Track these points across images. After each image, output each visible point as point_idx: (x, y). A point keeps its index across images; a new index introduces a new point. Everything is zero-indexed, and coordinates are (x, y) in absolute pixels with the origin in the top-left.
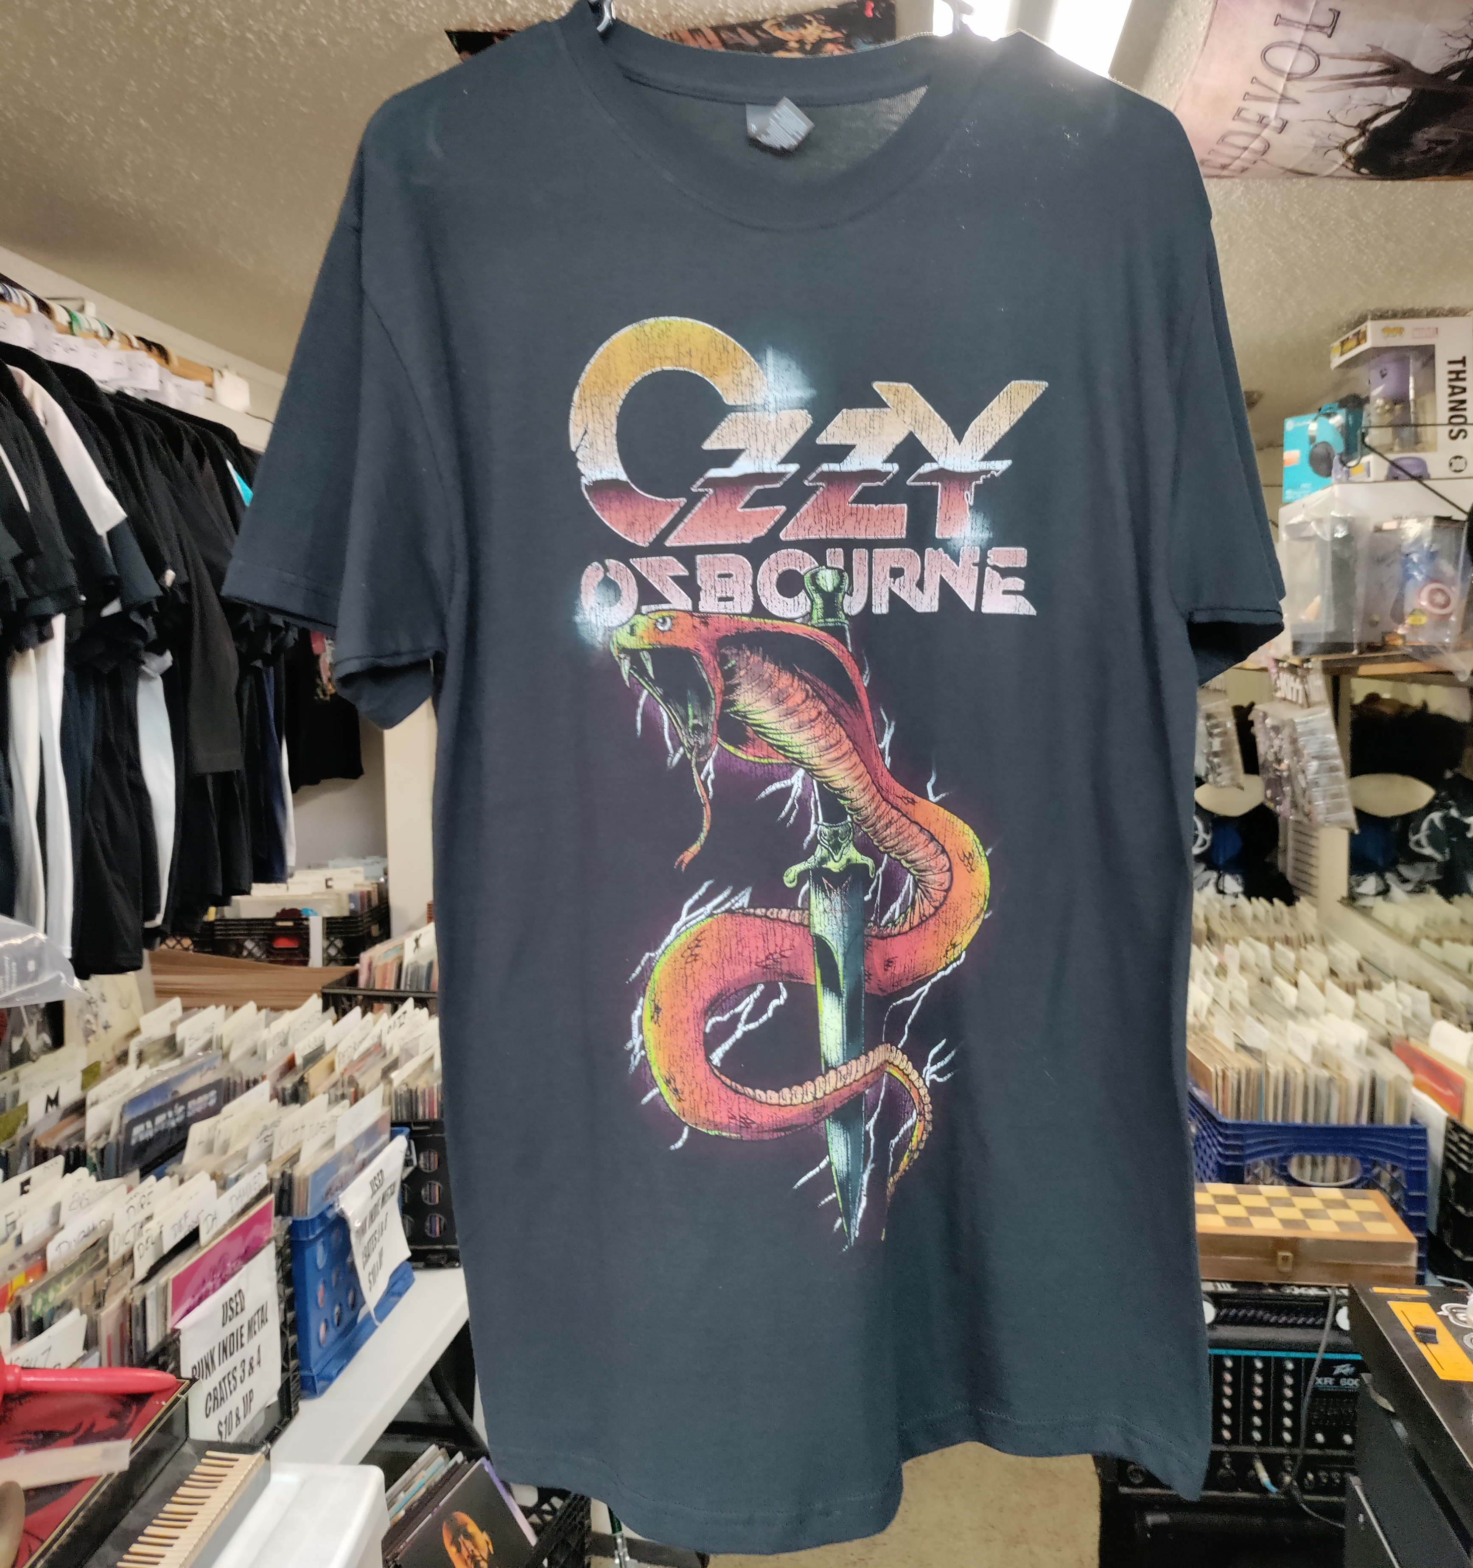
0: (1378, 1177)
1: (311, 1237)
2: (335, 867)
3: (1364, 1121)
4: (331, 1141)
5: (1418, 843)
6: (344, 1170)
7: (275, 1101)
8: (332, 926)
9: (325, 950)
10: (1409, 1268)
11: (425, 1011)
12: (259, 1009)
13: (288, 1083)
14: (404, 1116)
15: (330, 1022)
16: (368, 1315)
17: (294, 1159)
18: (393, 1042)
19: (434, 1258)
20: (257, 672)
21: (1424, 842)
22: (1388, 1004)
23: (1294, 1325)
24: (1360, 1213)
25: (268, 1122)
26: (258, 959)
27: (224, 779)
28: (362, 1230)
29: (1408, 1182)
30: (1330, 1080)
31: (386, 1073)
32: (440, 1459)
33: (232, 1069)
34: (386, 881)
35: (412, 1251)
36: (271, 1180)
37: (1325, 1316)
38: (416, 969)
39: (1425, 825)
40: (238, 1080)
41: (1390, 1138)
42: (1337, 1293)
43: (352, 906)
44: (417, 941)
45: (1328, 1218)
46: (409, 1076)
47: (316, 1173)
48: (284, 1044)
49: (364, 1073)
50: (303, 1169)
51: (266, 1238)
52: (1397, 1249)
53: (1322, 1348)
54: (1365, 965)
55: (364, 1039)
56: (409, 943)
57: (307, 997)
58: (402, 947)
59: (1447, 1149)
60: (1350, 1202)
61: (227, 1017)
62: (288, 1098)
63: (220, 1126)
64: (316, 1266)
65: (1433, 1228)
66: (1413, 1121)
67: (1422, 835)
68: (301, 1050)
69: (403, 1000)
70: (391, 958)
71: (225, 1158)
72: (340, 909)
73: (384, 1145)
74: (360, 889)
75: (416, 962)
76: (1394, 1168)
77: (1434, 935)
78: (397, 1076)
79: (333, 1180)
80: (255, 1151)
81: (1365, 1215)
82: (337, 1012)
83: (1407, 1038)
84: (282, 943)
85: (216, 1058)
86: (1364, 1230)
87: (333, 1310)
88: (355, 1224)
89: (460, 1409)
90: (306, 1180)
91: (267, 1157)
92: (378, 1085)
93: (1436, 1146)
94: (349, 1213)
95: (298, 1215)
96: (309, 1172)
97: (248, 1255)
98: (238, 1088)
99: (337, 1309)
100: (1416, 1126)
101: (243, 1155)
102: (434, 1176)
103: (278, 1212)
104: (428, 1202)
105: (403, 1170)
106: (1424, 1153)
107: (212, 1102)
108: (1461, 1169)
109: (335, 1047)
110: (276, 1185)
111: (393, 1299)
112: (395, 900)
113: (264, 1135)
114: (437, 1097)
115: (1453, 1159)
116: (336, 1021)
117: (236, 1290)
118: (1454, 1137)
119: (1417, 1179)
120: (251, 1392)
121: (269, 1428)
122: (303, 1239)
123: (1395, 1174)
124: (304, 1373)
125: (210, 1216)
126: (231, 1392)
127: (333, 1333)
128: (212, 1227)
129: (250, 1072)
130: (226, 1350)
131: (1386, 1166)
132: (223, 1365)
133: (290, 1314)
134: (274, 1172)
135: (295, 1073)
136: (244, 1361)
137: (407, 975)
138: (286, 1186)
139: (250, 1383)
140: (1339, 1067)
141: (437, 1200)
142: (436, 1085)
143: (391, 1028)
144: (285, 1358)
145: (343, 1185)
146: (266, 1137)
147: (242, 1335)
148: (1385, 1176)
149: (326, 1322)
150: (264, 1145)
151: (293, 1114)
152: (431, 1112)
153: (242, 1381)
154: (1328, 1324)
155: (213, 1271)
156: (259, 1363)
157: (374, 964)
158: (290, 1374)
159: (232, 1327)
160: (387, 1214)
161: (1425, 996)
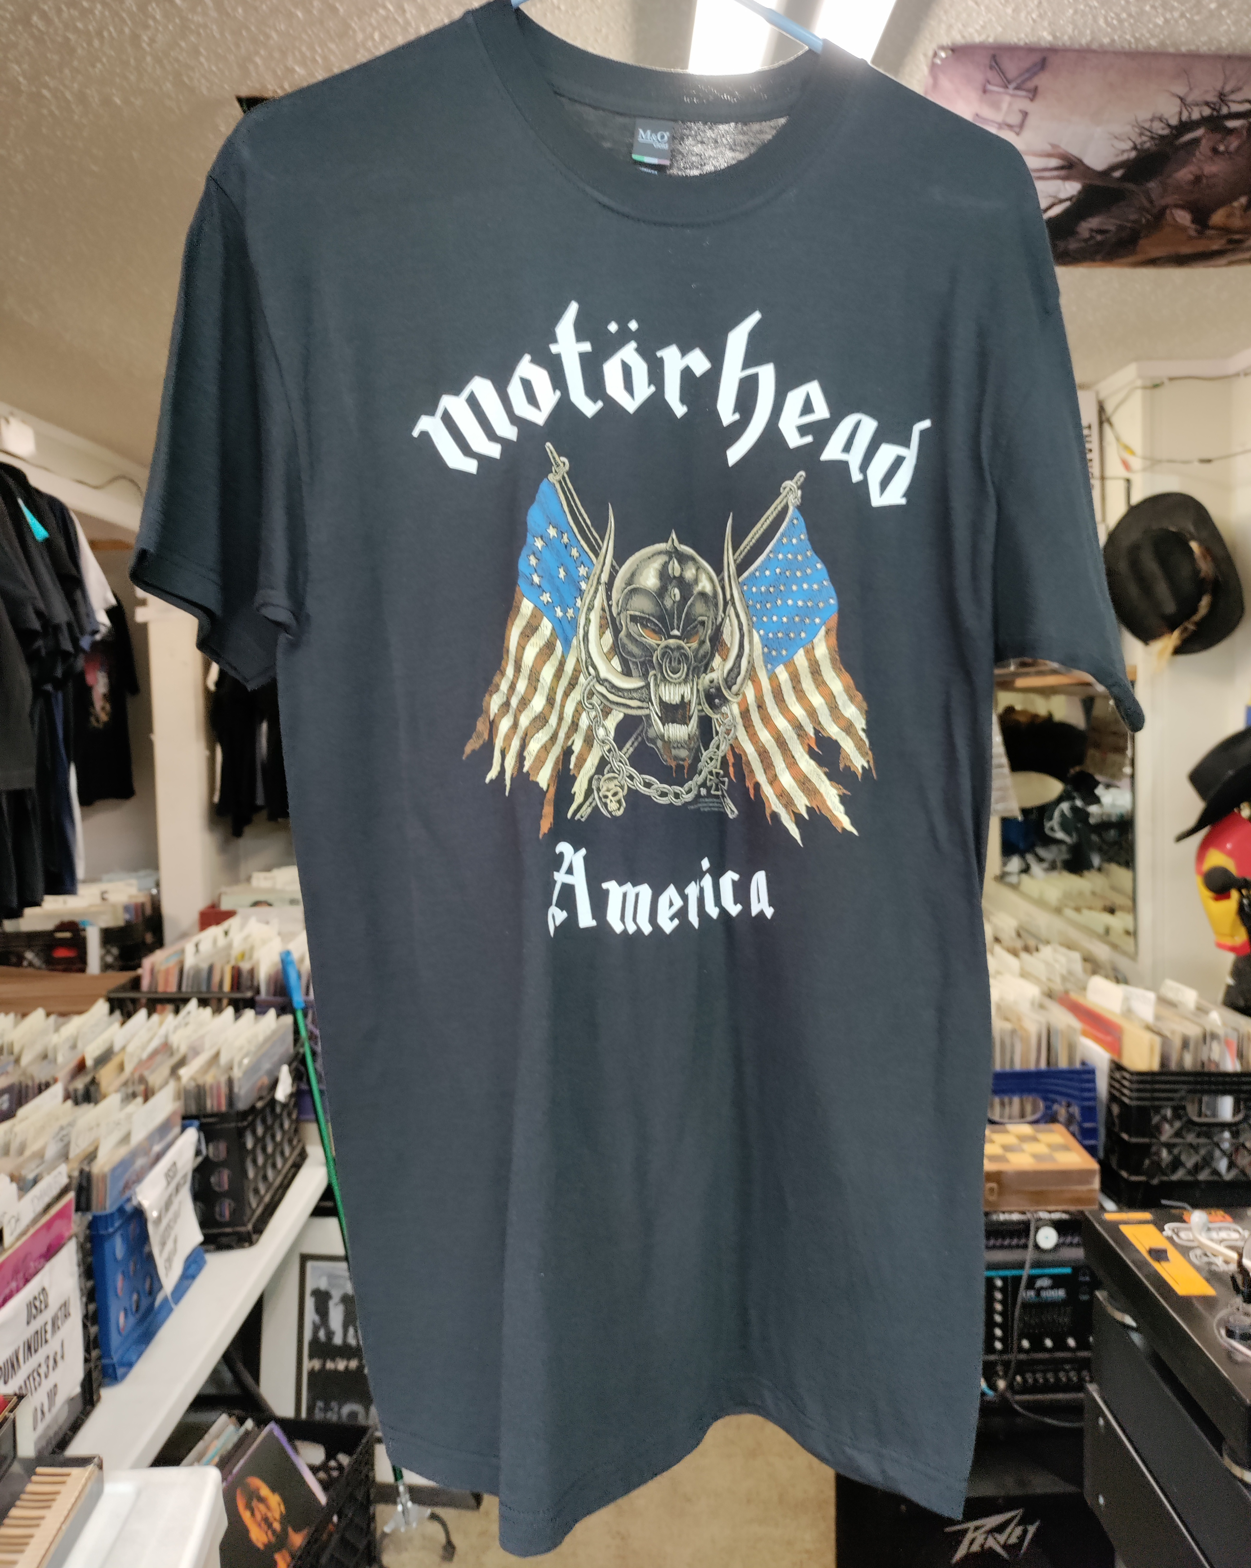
0: (1056, 1113)
1: (111, 1230)
2: (110, 881)
3: (1043, 1066)
4: (126, 1138)
5: (1052, 829)
6: (140, 1162)
7: (69, 1103)
8: (109, 936)
9: (102, 958)
10: (1093, 1191)
11: (208, 1011)
12: (48, 1015)
13: (80, 1084)
14: (193, 1109)
15: (117, 1025)
16: (166, 1300)
17: (92, 1156)
18: (181, 1040)
19: (224, 1240)
20: (47, 696)
21: (1057, 827)
22: (1048, 963)
23: (1002, 1247)
24: (1050, 1146)
25: (64, 1122)
26: (38, 969)
27: (17, 796)
28: (159, 1219)
29: (1083, 1115)
30: (1013, 1032)
31: (174, 1071)
32: (231, 1428)
33: (24, 1073)
34: (159, 892)
35: (205, 1235)
36: (70, 1177)
37: (1027, 1236)
38: (197, 972)
39: (1057, 813)
40: (30, 1083)
41: (1071, 1080)
42: (1035, 1216)
43: (127, 917)
44: (197, 945)
46: (196, 1072)
47: (114, 1170)
48: (74, 1047)
49: (153, 1071)
50: (102, 1165)
51: (67, 1235)
52: (1082, 1176)
53: (1027, 1266)
54: (1021, 932)
55: (151, 1040)
56: (189, 948)
57: (93, 1002)
58: (182, 951)
59: (1111, 1086)
60: (1041, 1136)
61: (16, 1024)
62: (80, 1098)
63: (17, 1129)
64: (115, 1257)
65: (1101, 1154)
66: (1083, 1063)
67: (1055, 822)
68: (91, 1053)
69: (186, 1001)
70: (172, 963)
71: (21, 1159)
72: (115, 920)
73: (176, 1138)
74: (134, 901)
75: (196, 966)
76: (1069, 1105)
77: (1072, 904)
78: (185, 1073)
79: (129, 1175)
80: (51, 1151)
81: (1053, 1147)
82: (122, 1014)
83: (1067, 992)
84: (61, 953)
85: (9, 1061)
86: (1055, 1160)
87: (130, 1298)
88: (152, 1214)
89: (247, 1378)
90: (104, 1177)
91: (64, 1156)
92: (166, 1083)
93: (1102, 1085)
94: (146, 1204)
95: (96, 1210)
96: (107, 1169)
97: (50, 1252)
98: (30, 1091)
99: (135, 1297)
100: (1086, 1068)
101: (40, 1155)
102: (223, 1164)
103: (78, 1209)
104: (217, 1189)
105: (194, 1160)
106: (1094, 1090)
107: (5, 1107)
108: (1124, 1102)
109: (123, 1048)
110: (75, 1183)
111: (186, 1282)
112: (167, 909)
113: (60, 1135)
114: (224, 1090)
115: (1117, 1094)
116: (123, 1023)
117: (39, 1289)
118: (1118, 1075)
119: (1089, 1113)
120: (55, 1386)
121: (72, 1419)
122: (102, 1232)
123: (1071, 1110)
124: (106, 1361)
125: (13, 1217)
126: (36, 1389)
127: (132, 1320)
128: (15, 1228)
129: (41, 1076)
130: (30, 1348)
131: (1064, 1103)
132: (28, 1363)
133: (92, 1307)
134: (72, 1170)
135: (86, 1074)
136: (48, 1357)
137: (188, 978)
138: (85, 1184)
139: (54, 1378)
140: (1019, 1019)
141: (226, 1187)
142: (223, 1079)
143: (176, 1028)
144: (88, 1350)
145: (139, 1178)
146: (64, 1136)
147: (46, 1332)
148: (1062, 1113)
149: (125, 1310)
150: (60, 1145)
151: (89, 1113)
152: (219, 1104)
153: (46, 1377)
154: (1031, 1244)
155: (16, 1272)
156: (62, 1357)
157: (157, 968)
158: (92, 1365)
159: (36, 1324)
160: (180, 1203)
161: (1076, 956)
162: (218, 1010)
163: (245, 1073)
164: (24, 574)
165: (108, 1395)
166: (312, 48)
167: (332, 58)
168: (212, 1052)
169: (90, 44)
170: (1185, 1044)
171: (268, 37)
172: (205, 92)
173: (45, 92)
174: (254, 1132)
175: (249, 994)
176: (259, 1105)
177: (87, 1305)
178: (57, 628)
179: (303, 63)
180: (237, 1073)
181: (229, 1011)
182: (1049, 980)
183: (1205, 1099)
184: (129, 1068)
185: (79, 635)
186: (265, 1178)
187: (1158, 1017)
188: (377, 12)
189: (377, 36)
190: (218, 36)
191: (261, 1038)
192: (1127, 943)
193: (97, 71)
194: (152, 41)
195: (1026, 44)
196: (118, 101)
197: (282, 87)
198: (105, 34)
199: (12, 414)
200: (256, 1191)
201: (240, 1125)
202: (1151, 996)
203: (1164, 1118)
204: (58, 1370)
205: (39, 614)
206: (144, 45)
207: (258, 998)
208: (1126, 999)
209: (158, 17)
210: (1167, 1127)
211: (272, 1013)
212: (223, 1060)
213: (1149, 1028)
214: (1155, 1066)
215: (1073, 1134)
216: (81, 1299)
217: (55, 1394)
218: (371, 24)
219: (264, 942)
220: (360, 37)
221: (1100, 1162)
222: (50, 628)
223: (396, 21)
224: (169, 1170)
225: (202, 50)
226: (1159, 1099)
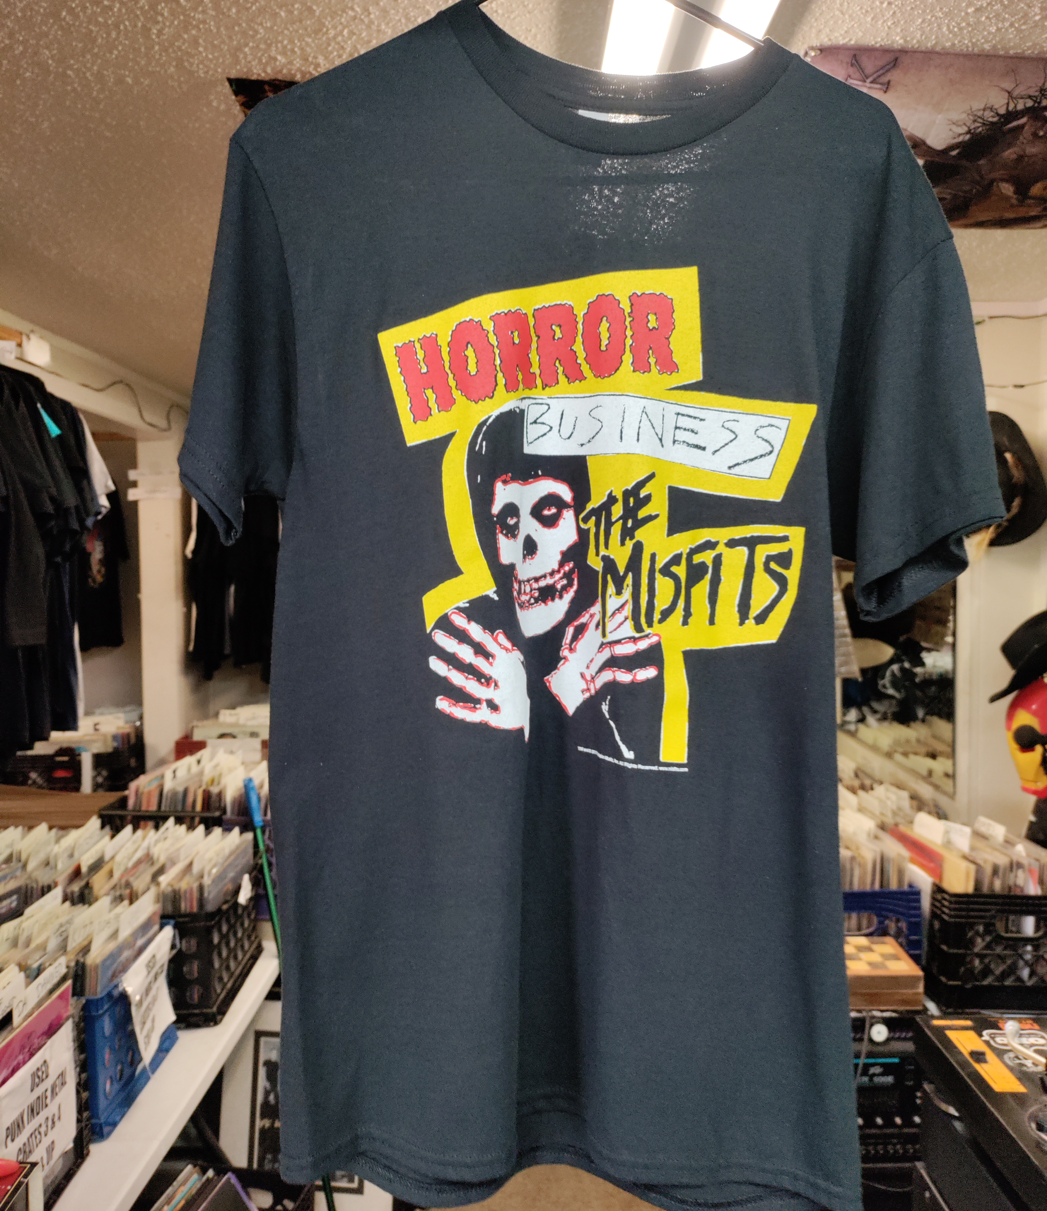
0: (887, 927)
1: (101, 1012)
2: (102, 714)
3: (877, 887)
4: (115, 934)
5: (884, 686)
6: (125, 955)
7: (68, 903)
8: (99, 760)
9: (94, 778)
10: (918, 994)
11: (183, 827)
12: (51, 828)
13: (76, 888)
14: (170, 909)
15: (107, 838)
16: (144, 1070)
17: (86, 950)
18: (160, 852)
19: (193, 1020)
20: (57, 567)
21: (888, 685)
22: (881, 801)
24: (883, 955)
25: (63, 920)
26: (40, 787)
27: (31, 651)
28: (141, 1002)
29: (909, 929)
30: (853, 859)
31: (155, 878)
32: (195, 1176)
33: (30, 877)
34: (142, 724)
35: (177, 1015)
36: (68, 967)
37: (863, 1031)
38: (175, 794)
39: (888, 673)
40: (35, 886)
41: (900, 900)
42: (870, 1014)
43: (115, 744)
44: (174, 772)
45: (860, 959)
46: (173, 879)
47: (105, 961)
48: (71, 856)
49: (137, 878)
50: (94, 958)
51: (65, 1015)
52: (909, 981)
53: (863, 1055)
54: (860, 774)
55: (136, 851)
56: (168, 775)
57: (87, 818)
58: (162, 777)
59: (933, 905)
60: (875, 947)
61: (23, 836)
62: (76, 900)
63: (24, 925)
64: (103, 1033)
65: (924, 962)
66: (911, 886)
67: (887, 681)
68: (86, 862)
69: (165, 819)
70: (155, 785)
71: (27, 950)
72: (105, 747)
73: (155, 935)
74: (121, 731)
75: (174, 789)
76: (898, 921)
77: (900, 750)
78: (164, 880)
79: (116, 966)
80: (52, 945)
81: (885, 957)
82: (112, 829)
83: (896, 825)
84: (60, 774)
85: (17, 869)
86: (885, 967)
87: (116, 1068)
88: (135, 998)
89: (209, 1133)
90: (96, 967)
91: (63, 948)
92: (148, 888)
93: (926, 904)
94: (130, 990)
95: (89, 994)
96: (98, 960)
97: (52, 1030)
98: (34, 892)
99: (119, 1067)
100: (912, 890)
101: (43, 947)
102: (194, 956)
103: (74, 995)
104: (188, 977)
105: (170, 953)
106: (919, 908)
107: (14, 905)
108: (943, 919)
109: (113, 858)
110: (72, 972)
111: (161, 1055)
112: (149, 739)
113: (60, 931)
114: (196, 895)
115: (939, 912)
116: (113, 837)
117: (42, 1061)
118: (939, 897)
119: (914, 927)
120: (53, 1142)
121: (66, 1170)
122: (94, 1014)
123: (900, 925)
124: (94, 1121)
125: (21, 1001)
126: (37, 1146)
127: (117, 1086)
128: (23, 1010)
129: (44, 878)
130: (33, 1111)
131: (894, 919)
132: (31, 1124)
133: (84, 1076)
134: (69, 961)
135: (82, 880)
136: (47, 1118)
137: (167, 799)
138: (80, 973)
139: (52, 1135)
140: (858, 848)
141: (196, 975)
142: (195, 885)
143: (157, 842)
144: (80, 1111)
145: (124, 968)
146: (63, 932)
147: (46, 1098)
148: (892, 926)
149: (111, 1078)
150: (61, 939)
151: (84, 913)
152: (191, 907)
153: (46, 1135)
154: (866, 1037)
155: (23, 1048)
156: (59, 1118)
157: (141, 790)
158: (83, 1124)
159: (39, 1091)
160: (158, 988)
161: (905, 795)
162: (191, 828)
163: (213, 881)
164: (41, 466)
165: (96, 1149)
166: (291, 42)
167: (308, 50)
168: (187, 862)
169: (109, 34)
170: (995, 871)
171: (256, 32)
172: (202, 75)
173: (69, 72)
174: (220, 930)
175: (217, 814)
176: (225, 907)
177: (79, 1075)
178: (67, 510)
179: (284, 53)
180: (207, 881)
181: (201, 828)
182: (882, 814)
183: (1012, 917)
184: (117, 875)
185: (84, 515)
186: (228, 968)
187: (973, 848)
188: (347, 14)
189: (345, 32)
190: (215, 31)
191: (227, 852)
192: (947, 785)
193: (114, 56)
194: (160, 32)
195: (881, 45)
196: (129, 80)
197: (265, 72)
198: (122, 27)
199: (32, 331)
200: (221, 979)
201: (208, 924)
202: (967, 830)
203: (977, 933)
204: (54, 1129)
205: (53, 499)
206: (154, 37)
207: (224, 817)
208: (947, 832)
209: (166, 14)
210: (979, 940)
211: (236, 830)
212: (196, 869)
213: (965, 857)
214: (970, 889)
215: (901, 945)
216: (76, 1068)
217: (53, 1150)
218: (341, 23)
219: (231, 770)
220: (332, 33)
221: (923, 969)
222: (61, 511)
223: (362, 20)
224: (149, 962)
225: (201, 41)
226: (973, 917)
